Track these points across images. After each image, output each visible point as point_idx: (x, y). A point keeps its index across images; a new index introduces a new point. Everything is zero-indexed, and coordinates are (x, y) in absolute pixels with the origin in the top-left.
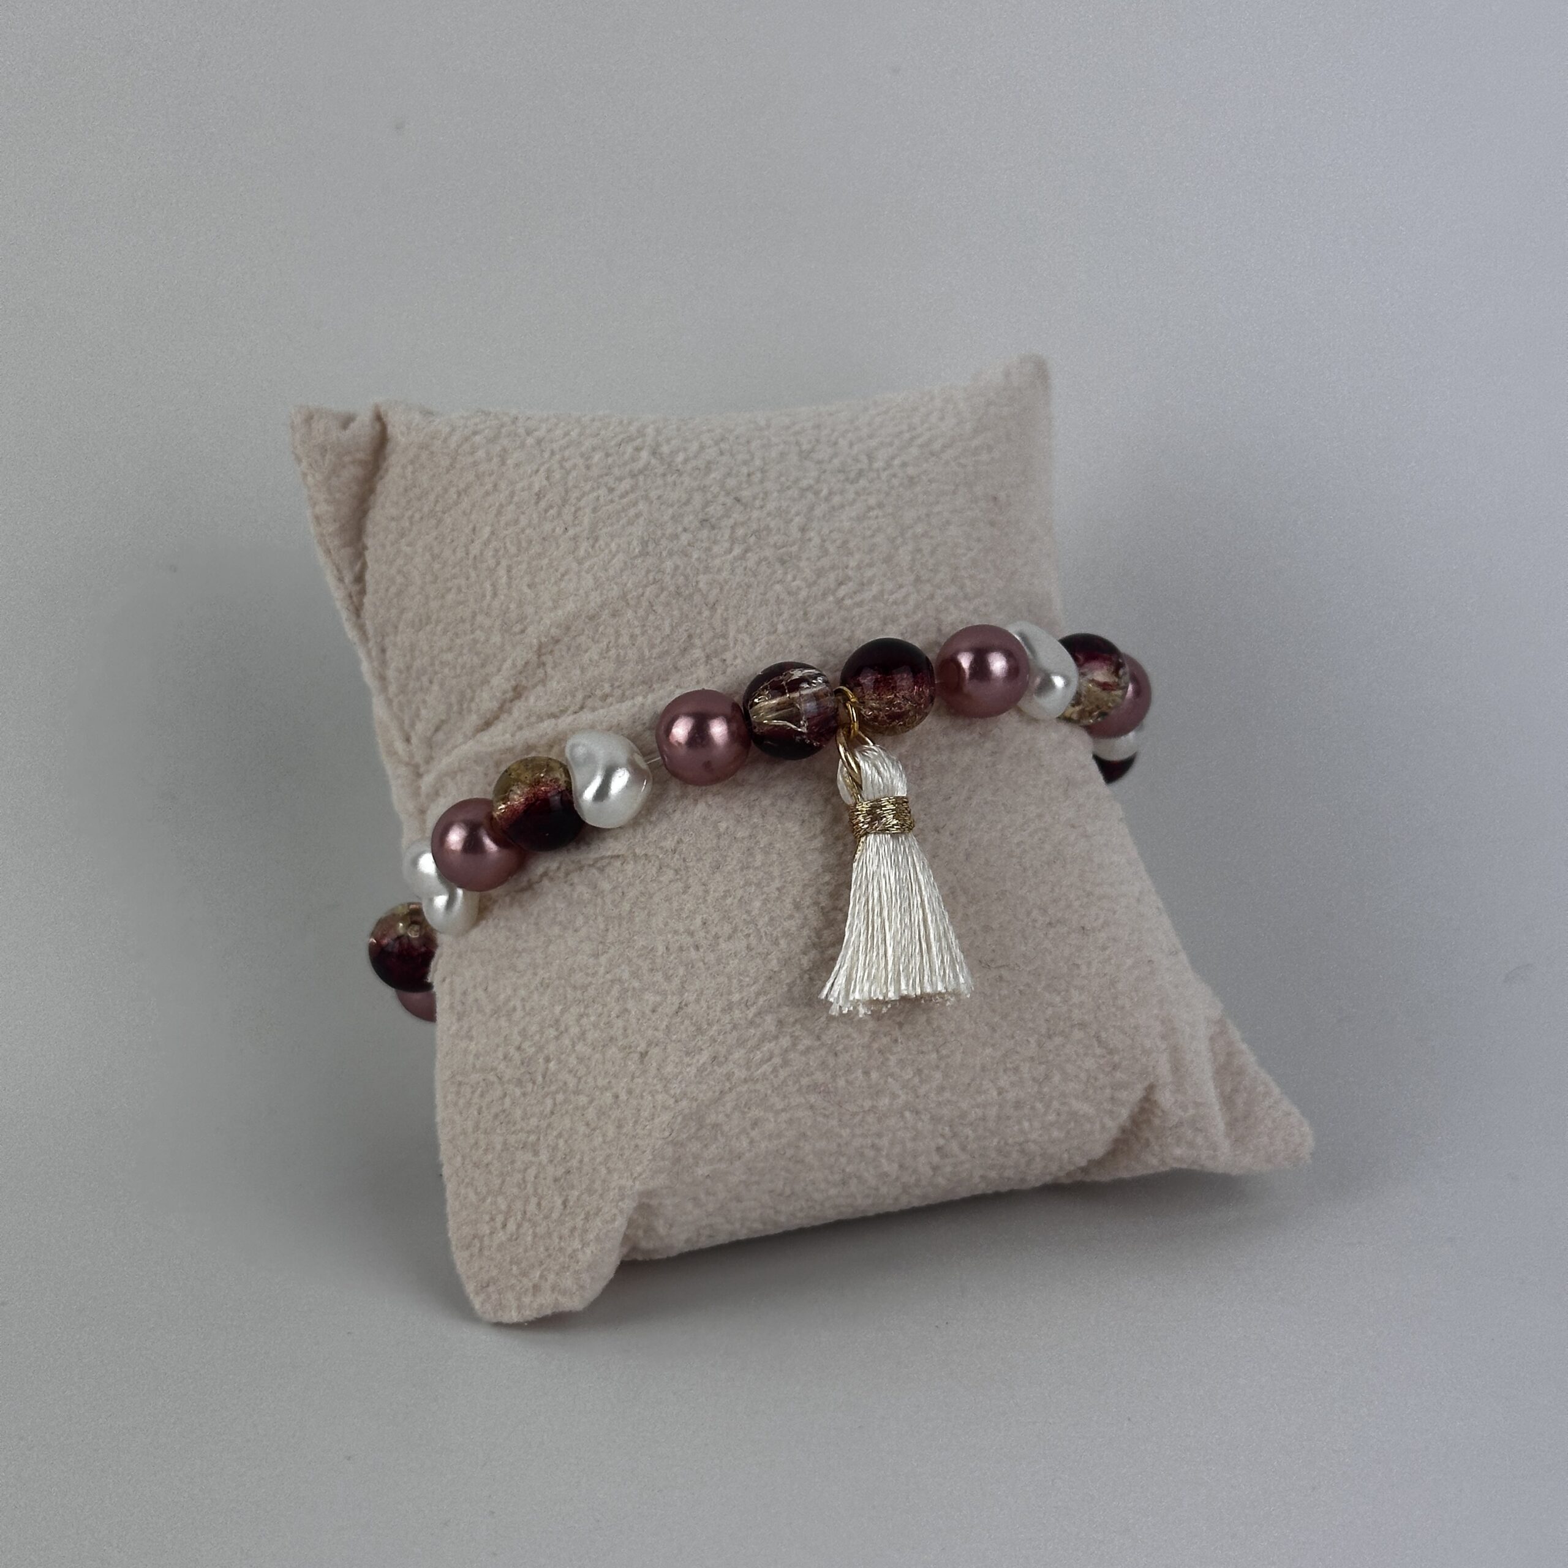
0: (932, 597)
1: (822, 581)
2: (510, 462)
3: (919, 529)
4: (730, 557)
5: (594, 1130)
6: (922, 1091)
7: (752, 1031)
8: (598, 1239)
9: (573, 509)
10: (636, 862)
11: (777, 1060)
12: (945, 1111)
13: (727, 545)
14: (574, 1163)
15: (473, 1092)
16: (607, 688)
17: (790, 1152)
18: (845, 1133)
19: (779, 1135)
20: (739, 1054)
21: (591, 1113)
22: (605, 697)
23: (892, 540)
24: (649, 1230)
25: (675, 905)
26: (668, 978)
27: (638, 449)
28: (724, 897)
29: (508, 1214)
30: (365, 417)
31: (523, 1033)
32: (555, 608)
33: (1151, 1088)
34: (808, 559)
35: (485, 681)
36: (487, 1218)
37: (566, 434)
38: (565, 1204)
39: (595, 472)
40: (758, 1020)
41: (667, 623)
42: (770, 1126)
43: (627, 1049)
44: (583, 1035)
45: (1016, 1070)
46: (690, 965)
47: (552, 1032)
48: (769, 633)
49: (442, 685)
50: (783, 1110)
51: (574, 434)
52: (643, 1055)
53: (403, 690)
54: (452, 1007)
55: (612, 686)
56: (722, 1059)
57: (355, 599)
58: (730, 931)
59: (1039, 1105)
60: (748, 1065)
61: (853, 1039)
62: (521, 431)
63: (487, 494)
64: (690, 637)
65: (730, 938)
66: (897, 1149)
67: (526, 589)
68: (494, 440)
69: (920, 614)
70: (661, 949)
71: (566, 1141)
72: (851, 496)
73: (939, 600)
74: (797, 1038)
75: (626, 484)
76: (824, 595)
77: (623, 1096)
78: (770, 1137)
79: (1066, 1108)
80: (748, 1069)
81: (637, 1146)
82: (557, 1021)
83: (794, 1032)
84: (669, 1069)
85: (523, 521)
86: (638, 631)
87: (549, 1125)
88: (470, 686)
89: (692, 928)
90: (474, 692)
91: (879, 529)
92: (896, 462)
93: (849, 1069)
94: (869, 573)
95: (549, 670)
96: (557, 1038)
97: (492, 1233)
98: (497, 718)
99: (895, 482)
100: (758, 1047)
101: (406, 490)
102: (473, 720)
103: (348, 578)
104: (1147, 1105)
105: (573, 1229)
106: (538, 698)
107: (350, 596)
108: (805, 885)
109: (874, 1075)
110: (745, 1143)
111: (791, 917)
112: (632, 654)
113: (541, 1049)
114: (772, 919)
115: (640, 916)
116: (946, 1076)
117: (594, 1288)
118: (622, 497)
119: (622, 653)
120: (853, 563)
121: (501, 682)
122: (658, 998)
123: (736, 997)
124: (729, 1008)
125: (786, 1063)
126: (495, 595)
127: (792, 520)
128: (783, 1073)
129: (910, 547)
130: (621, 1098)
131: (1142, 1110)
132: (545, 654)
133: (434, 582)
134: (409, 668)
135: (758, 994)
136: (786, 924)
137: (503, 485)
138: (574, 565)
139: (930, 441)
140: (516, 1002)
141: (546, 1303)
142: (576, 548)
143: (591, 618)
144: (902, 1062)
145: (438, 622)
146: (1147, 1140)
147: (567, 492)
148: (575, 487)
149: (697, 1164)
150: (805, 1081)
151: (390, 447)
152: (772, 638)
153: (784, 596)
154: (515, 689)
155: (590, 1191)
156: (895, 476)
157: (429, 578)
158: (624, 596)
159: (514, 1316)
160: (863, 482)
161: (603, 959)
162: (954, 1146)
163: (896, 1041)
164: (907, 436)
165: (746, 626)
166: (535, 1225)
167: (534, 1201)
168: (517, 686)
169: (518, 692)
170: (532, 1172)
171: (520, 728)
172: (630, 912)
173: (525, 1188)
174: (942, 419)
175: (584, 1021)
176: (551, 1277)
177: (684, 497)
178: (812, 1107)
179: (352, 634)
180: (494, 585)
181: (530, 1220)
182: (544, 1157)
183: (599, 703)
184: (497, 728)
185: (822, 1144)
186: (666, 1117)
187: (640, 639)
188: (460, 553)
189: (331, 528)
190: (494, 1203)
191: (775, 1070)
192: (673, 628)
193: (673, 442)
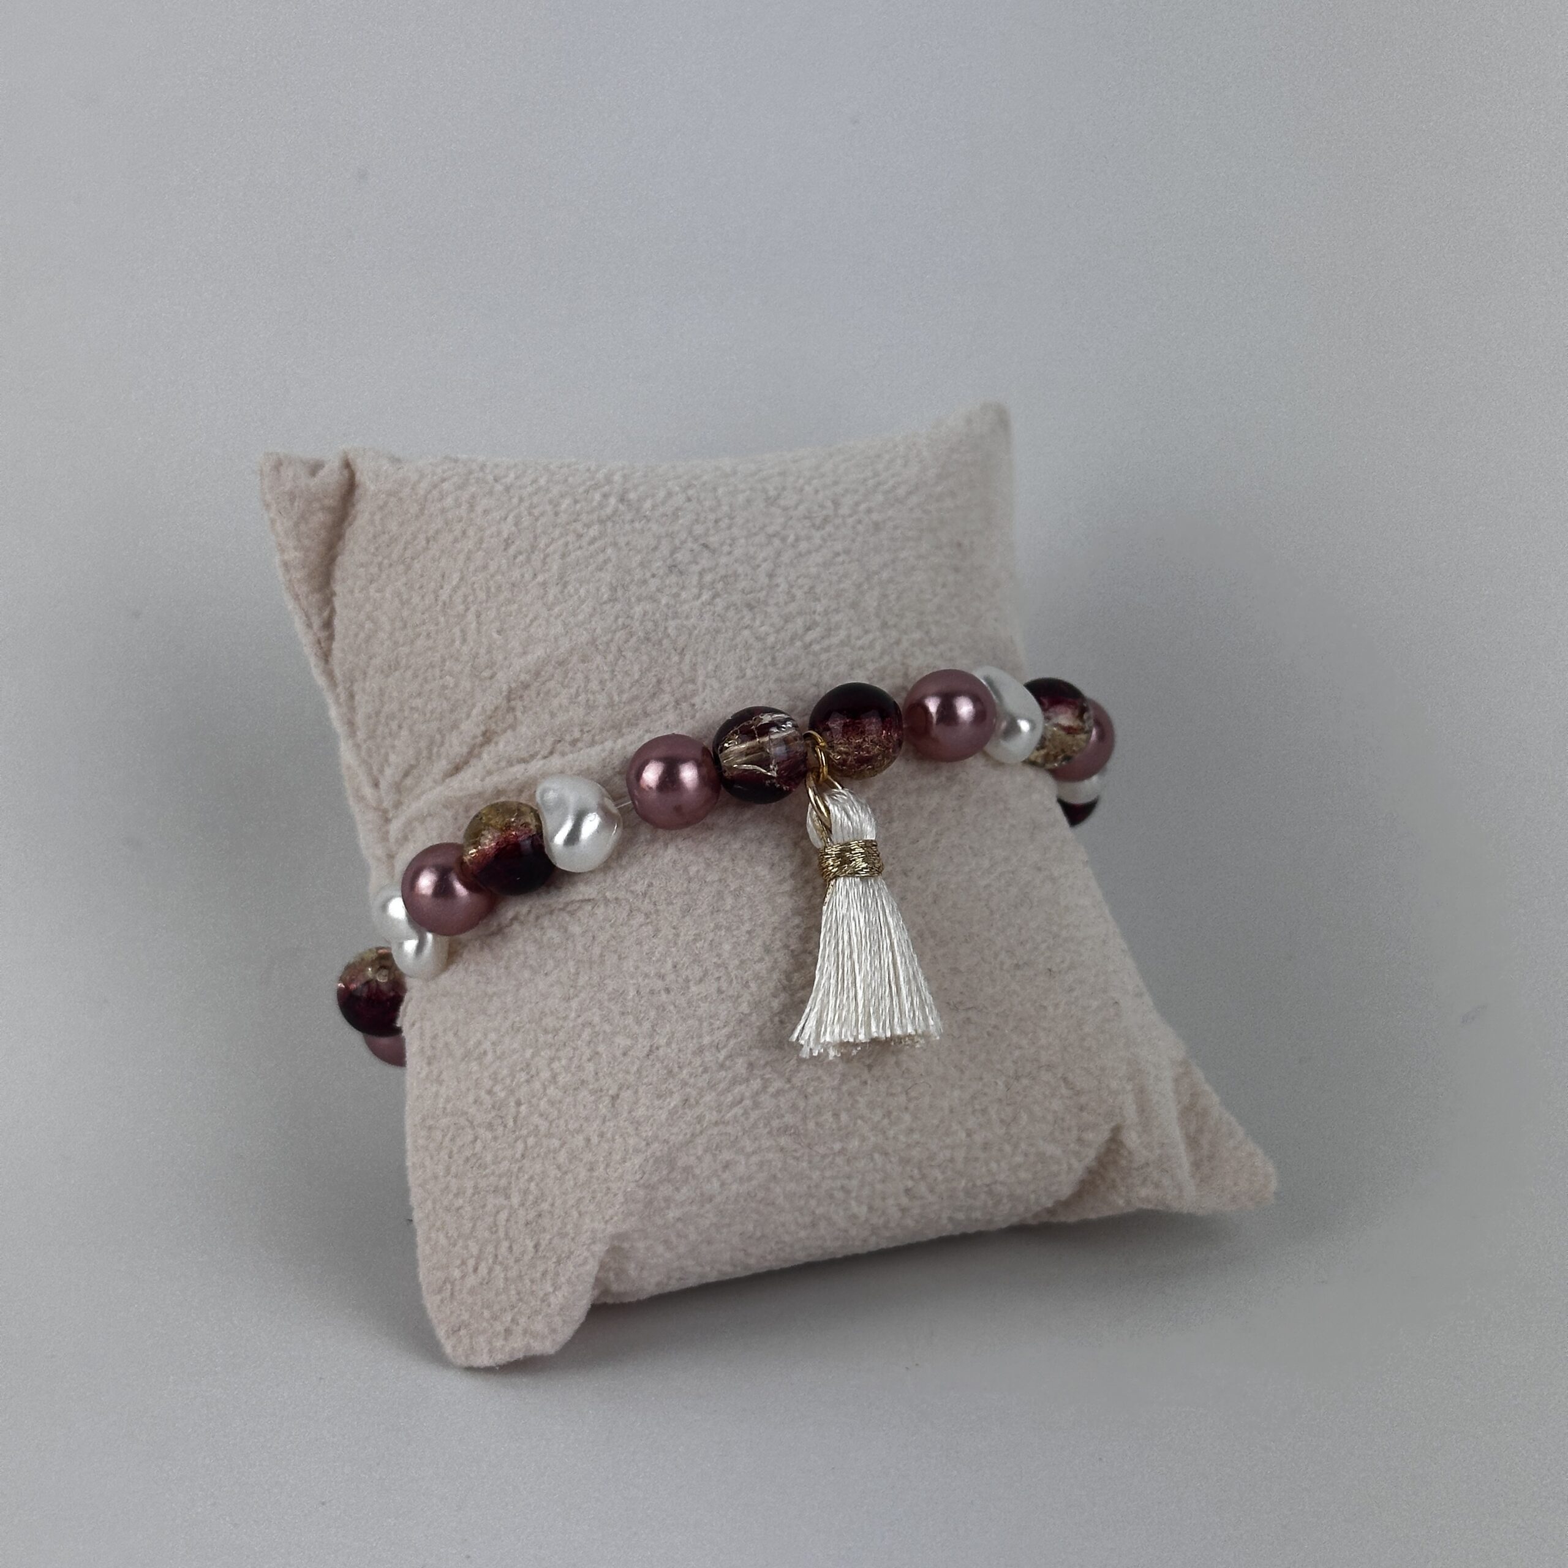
0: (898, 642)
1: (790, 626)
2: (479, 509)
3: (885, 575)
4: (698, 603)
5: (566, 1173)
6: (891, 1133)
7: (723, 1073)
8: (569, 1281)
9: (542, 556)
10: (606, 905)
11: (748, 1102)
12: (915, 1153)
13: (695, 591)
14: (545, 1206)
15: (444, 1136)
16: (577, 734)
17: (761, 1195)
18: (816, 1175)
19: (750, 1178)
20: (709, 1098)
21: (562, 1157)
22: (574, 743)
23: (859, 586)
24: (620, 1273)
25: (646, 948)
26: (639, 1022)
27: (605, 496)
28: (695, 940)
29: (479, 1258)
30: (333, 464)
31: (495, 1078)
32: (525, 653)
33: (1116, 1130)
34: (777, 604)
35: (455, 726)
36: (458, 1262)
37: (535, 481)
38: (536, 1247)
39: (563, 518)
40: (728, 1063)
41: (636, 668)
42: (741, 1169)
43: (598, 1092)
44: (554, 1077)
45: (984, 1111)
46: (661, 1008)
47: (523, 1076)
48: (737, 678)
49: (411, 731)
50: (754, 1153)
51: (542, 481)
52: (615, 1098)
53: (372, 735)
54: (422, 1050)
55: (582, 731)
56: (692, 1101)
57: (323, 645)
58: (702, 974)
59: (1008, 1148)
60: (719, 1108)
61: (823, 1082)
62: (490, 478)
63: (456, 540)
64: (659, 682)
65: (701, 980)
66: (866, 1191)
67: (495, 635)
68: (461, 487)
69: (887, 658)
70: (632, 993)
71: (537, 1185)
72: (817, 541)
73: (905, 644)
74: (768, 1079)
75: (594, 531)
76: (792, 640)
77: (595, 1140)
78: (741, 1180)
79: (1033, 1150)
80: (720, 1111)
81: (608, 1189)
82: (528, 1065)
83: (764, 1075)
84: (640, 1112)
85: (492, 568)
86: (607, 676)
87: (520, 1169)
88: (439, 730)
89: (663, 971)
90: (443, 736)
91: (846, 575)
92: (863, 507)
93: (819, 1110)
94: (837, 618)
95: (519, 714)
96: (528, 1081)
97: (463, 1277)
98: (466, 763)
99: (860, 528)
100: (728, 1090)
101: (375, 537)
102: (442, 765)
103: (317, 622)
104: (1113, 1147)
105: (544, 1274)
106: (508, 743)
107: (319, 642)
108: (775, 928)
109: (844, 1117)
110: (716, 1184)
111: (761, 960)
112: (602, 699)
113: (512, 1092)
114: (742, 962)
115: (611, 959)
116: (915, 1118)
117: (566, 1333)
118: (591, 543)
119: (592, 698)
120: (819, 608)
121: (471, 728)
122: (629, 1042)
123: (706, 1040)
124: (700, 1050)
125: (756, 1105)
126: (464, 640)
127: (759, 566)
128: (754, 1115)
129: (876, 592)
130: (592, 1141)
131: (1108, 1151)
132: (514, 699)
133: (405, 627)
134: (378, 714)
135: (729, 1037)
136: (758, 967)
137: (471, 532)
138: (544, 613)
139: (894, 488)
140: (487, 1045)
141: (517, 1347)
142: (546, 593)
143: (561, 664)
144: (871, 1105)
145: (408, 667)
146: (1114, 1181)
147: (535, 537)
148: (544, 533)
149: (668, 1208)
150: (775, 1123)
151: (358, 492)
152: (741, 682)
153: (751, 641)
154: (484, 734)
155: (562, 1235)
156: (860, 522)
157: (398, 624)
158: (593, 642)
159: (484, 1360)
160: (829, 528)
161: (574, 1004)
162: (923, 1188)
163: (865, 1083)
164: (871, 483)
165: (715, 671)
166: (506, 1269)
167: (505, 1244)
168: (486, 731)
169: (488, 737)
170: (503, 1216)
171: (489, 773)
172: (602, 955)
173: (496, 1232)
174: (905, 465)
175: (556, 1065)
176: (523, 1320)
177: (653, 543)
178: (782, 1149)
179: (321, 681)
180: (463, 632)
181: (501, 1263)
182: (515, 1200)
183: (567, 748)
184: (466, 775)
185: (792, 1186)
186: (637, 1160)
187: (609, 685)
188: (429, 599)
189: (298, 575)
190: (466, 1247)
191: (746, 1113)
192: (643, 672)
193: (641, 488)
